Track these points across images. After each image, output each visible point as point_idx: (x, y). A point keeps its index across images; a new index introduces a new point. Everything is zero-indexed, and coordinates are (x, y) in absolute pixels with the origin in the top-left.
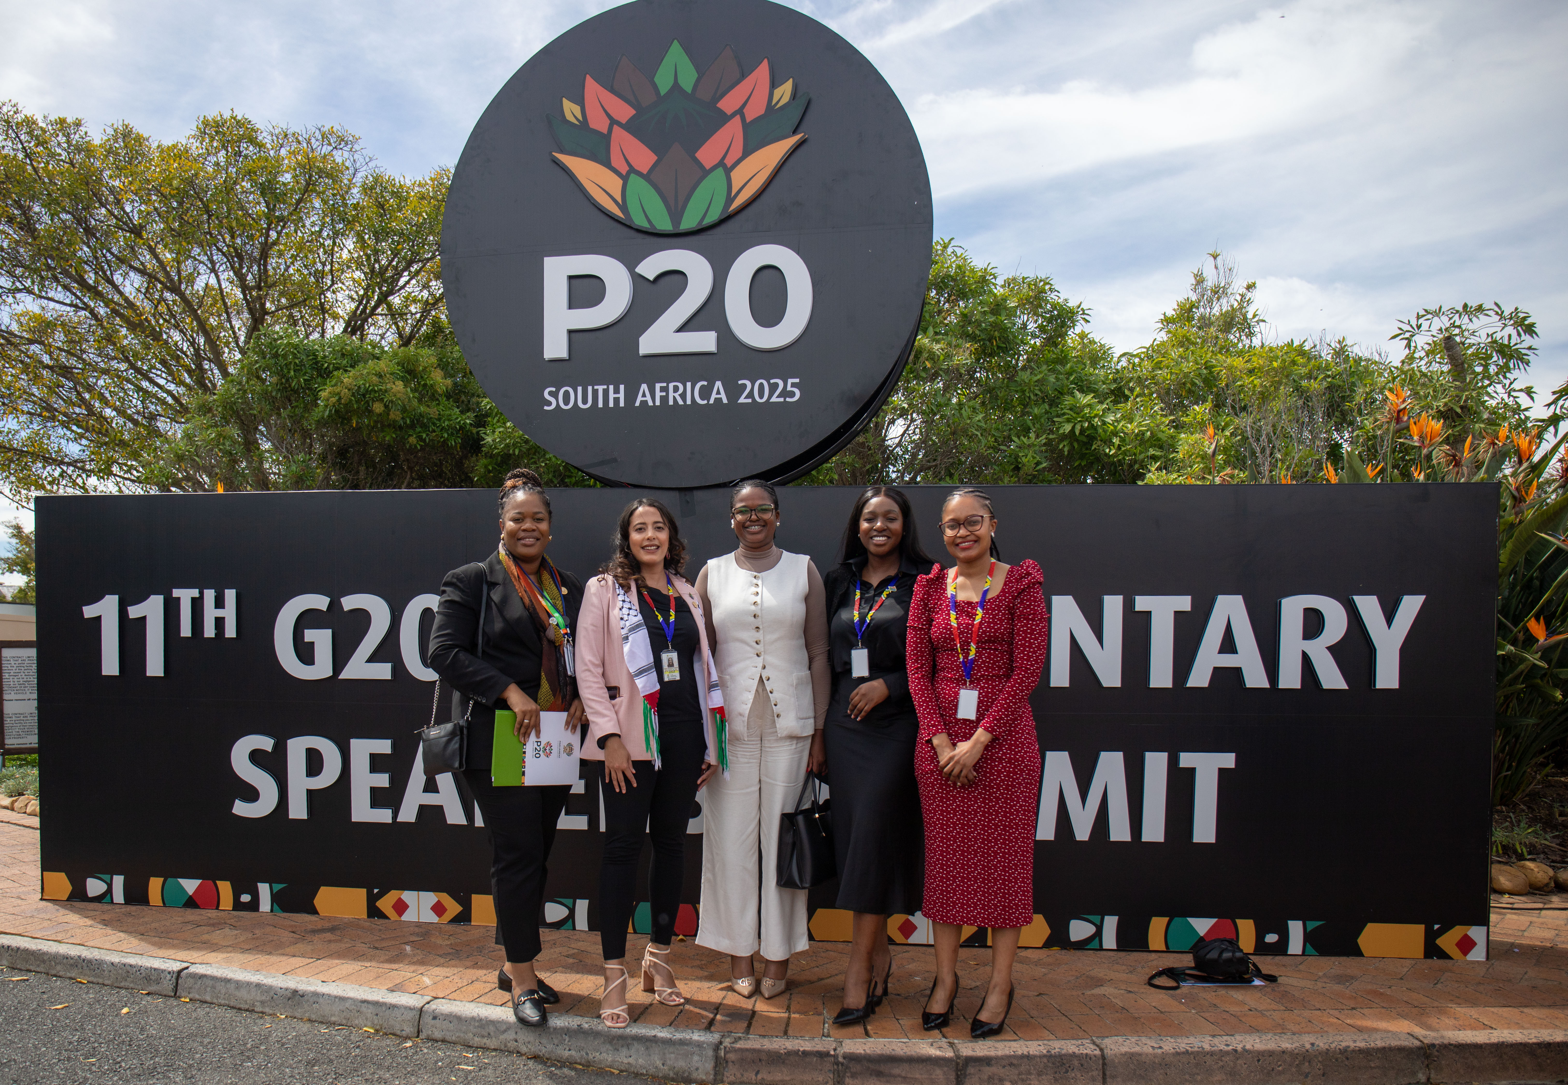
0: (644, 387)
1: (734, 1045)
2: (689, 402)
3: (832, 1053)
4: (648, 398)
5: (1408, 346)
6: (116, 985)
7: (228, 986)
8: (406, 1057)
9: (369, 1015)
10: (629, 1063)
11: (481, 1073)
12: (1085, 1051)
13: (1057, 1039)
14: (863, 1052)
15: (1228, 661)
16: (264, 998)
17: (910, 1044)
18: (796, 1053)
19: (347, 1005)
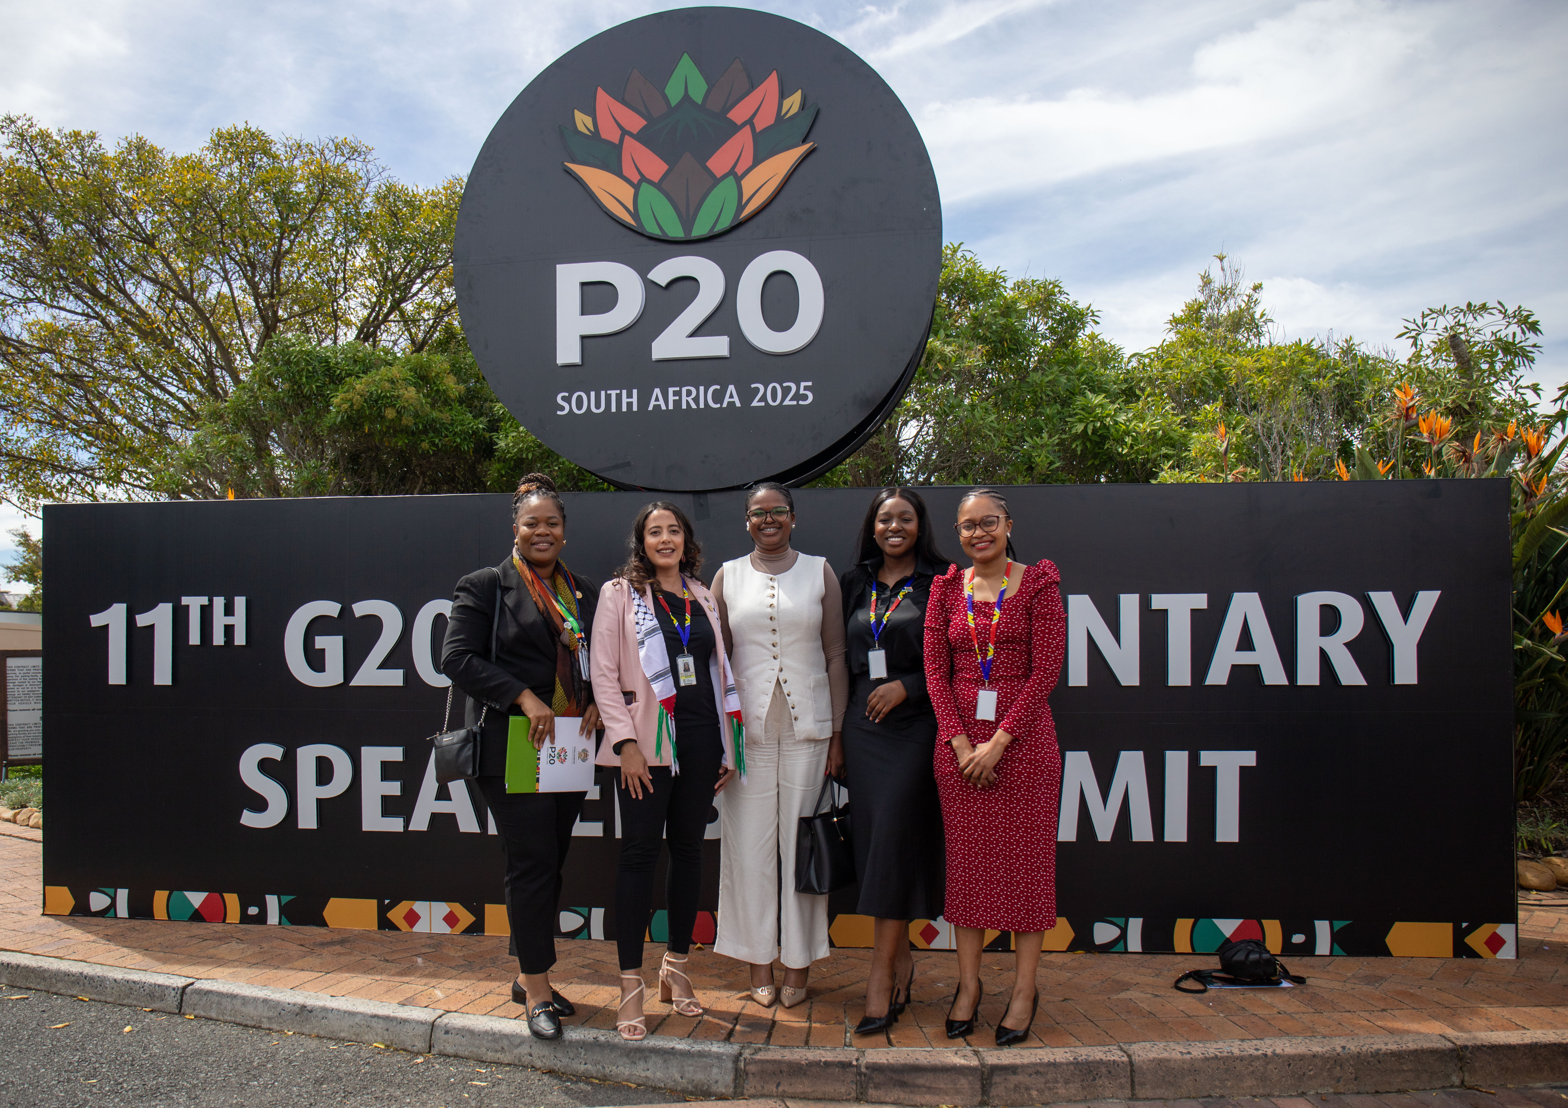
0: (657, 391)
1: (754, 1057)
2: (702, 406)
3: (854, 1063)
4: (661, 402)
5: (1415, 344)
6: (118, 1002)
7: (234, 1002)
8: (418, 1074)
9: (379, 1031)
10: (646, 1077)
11: (494, 1089)
12: (1113, 1058)
13: (1084, 1045)
14: (886, 1062)
15: (1246, 658)
16: (271, 1014)
17: (934, 1053)
18: (817, 1064)
19: (357, 1020)
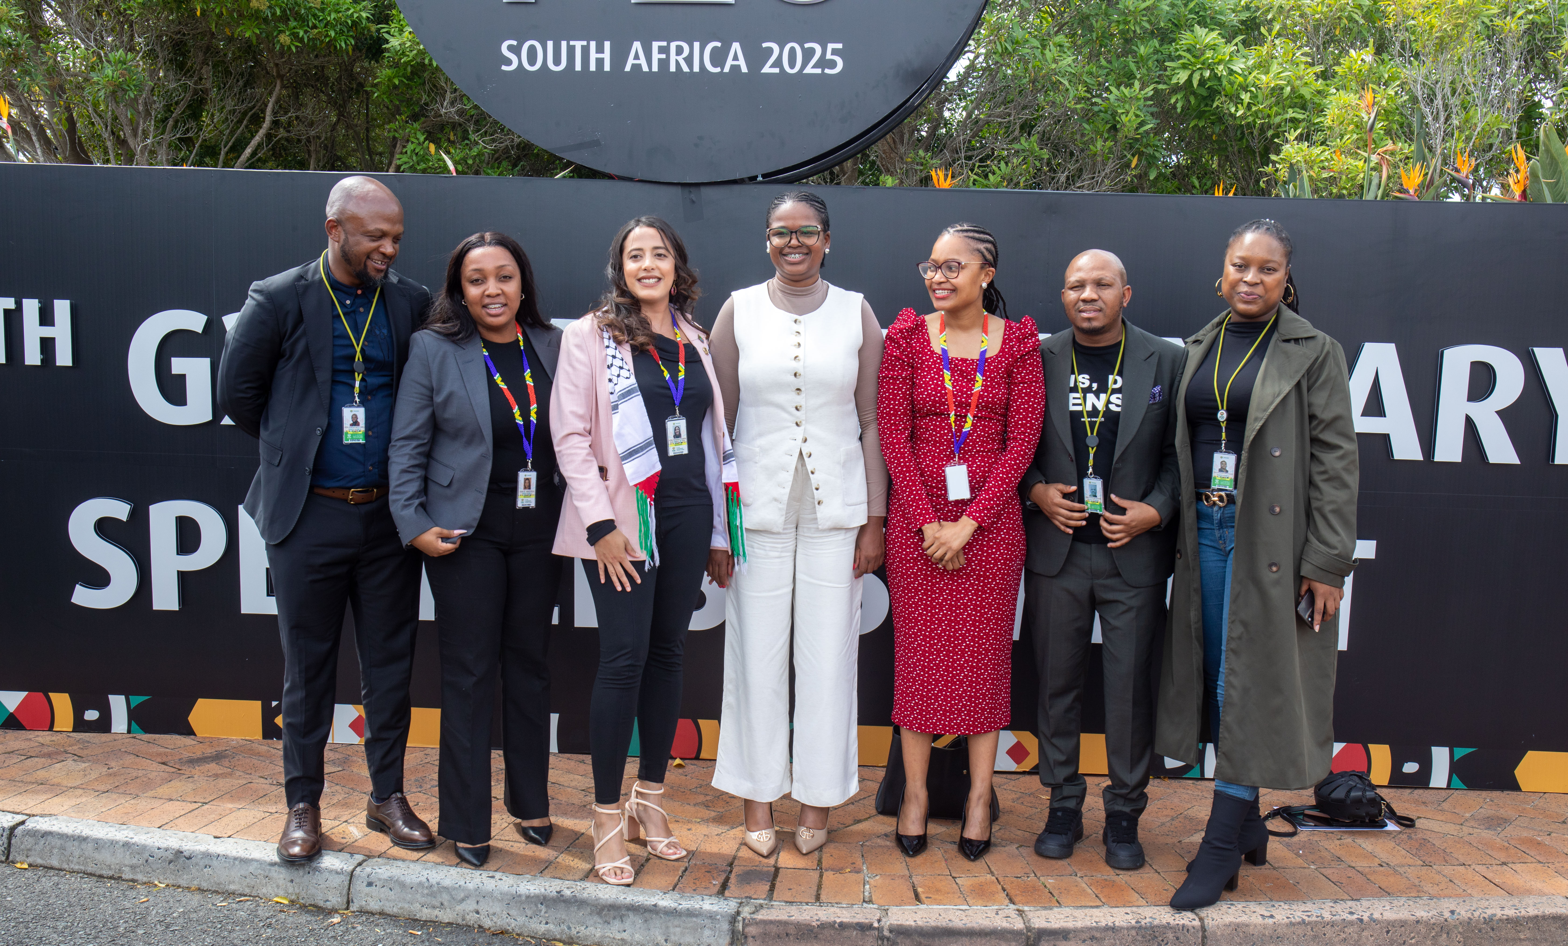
0: (637, 45)
1: (755, 915)
2: (696, 69)
3: (876, 924)
4: (643, 61)
7: (83, 845)
9: (281, 882)
13: (1149, 904)
14: (913, 923)
16: (135, 860)
17: (970, 911)
18: (831, 924)
19: (251, 869)
